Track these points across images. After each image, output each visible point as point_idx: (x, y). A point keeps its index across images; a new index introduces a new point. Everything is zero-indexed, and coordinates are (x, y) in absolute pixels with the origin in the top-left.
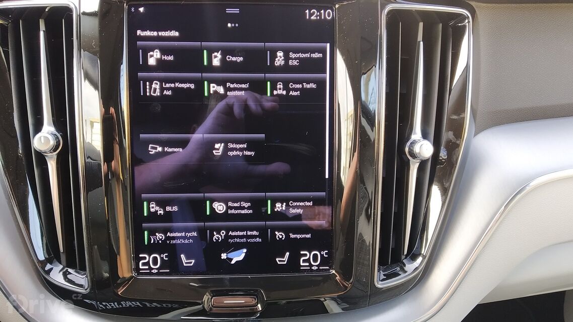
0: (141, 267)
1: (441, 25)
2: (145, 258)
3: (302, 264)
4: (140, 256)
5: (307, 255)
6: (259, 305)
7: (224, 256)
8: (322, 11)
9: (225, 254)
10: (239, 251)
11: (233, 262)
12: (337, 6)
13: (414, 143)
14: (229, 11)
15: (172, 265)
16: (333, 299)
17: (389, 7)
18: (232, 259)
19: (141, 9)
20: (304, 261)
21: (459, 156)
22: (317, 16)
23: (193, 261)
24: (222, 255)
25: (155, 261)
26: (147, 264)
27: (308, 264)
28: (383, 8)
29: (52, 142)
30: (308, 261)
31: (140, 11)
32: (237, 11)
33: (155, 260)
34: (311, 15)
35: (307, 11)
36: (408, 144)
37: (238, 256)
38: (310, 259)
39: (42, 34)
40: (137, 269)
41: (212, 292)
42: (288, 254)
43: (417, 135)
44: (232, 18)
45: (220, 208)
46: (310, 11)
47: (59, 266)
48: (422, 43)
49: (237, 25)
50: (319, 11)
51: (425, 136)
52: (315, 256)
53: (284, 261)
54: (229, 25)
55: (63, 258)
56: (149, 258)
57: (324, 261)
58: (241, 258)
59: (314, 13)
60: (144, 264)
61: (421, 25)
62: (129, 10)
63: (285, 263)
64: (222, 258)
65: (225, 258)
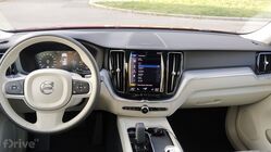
7: (143, 89)
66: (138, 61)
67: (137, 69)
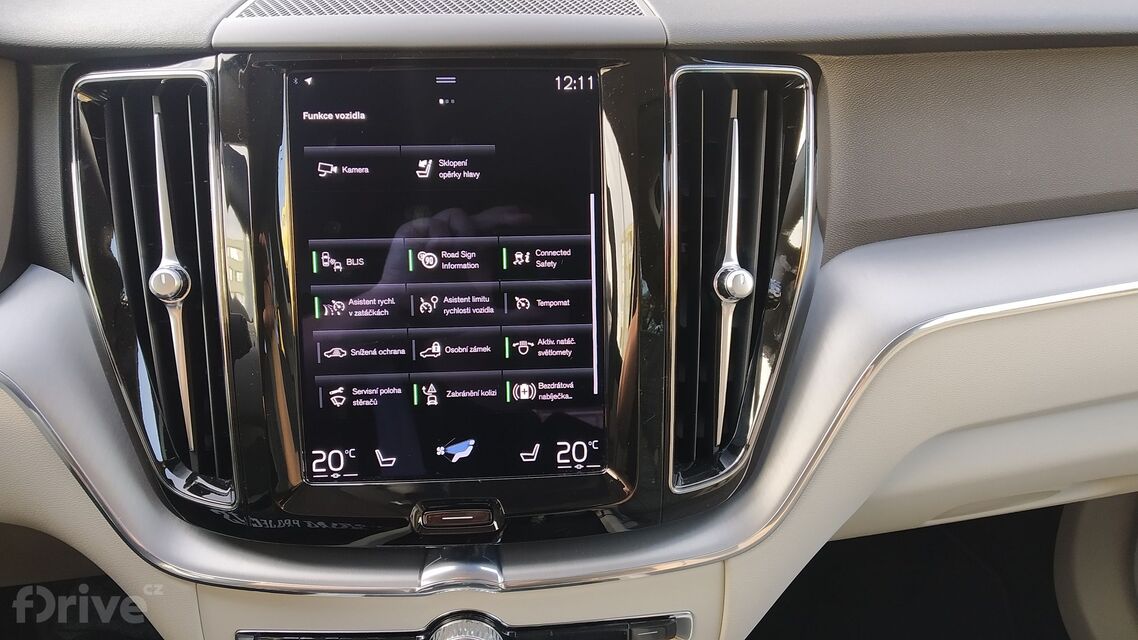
0: (314, 470)
1: (766, 92)
2: (321, 456)
3: (559, 461)
4: (314, 452)
5: (568, 447)
6: (495, 523)
7: (440, 451)
8: (581, 78)
9: (443, 448)
10: (463, 443)
11: (454, 460)
12: (602, 72)
13: (726, 272)
14: (440, 80)
15: (364, 466)
16: (614, 513)
17: (680, 71)
18: (453, 455)
19: (309, 81)
20: (563, 457)
21: (795, 291)
22: (572, 86)
23: (394, 459)
24: (438, 449)
25: (336, 460)
26: (325, 464)
27: (568, 461)
28: (671, 71)
29: (178, 283)
30: (568, 456)
31: (306, 83)
32: (451, 80)
33: (336, 458)
34: (564, 84)
35: (558, 79)
36: (718, 275)
37: (462, 451)
38: (572, 453)
39: (156, 116)
40: (310, 473)
41: (424, 503)
42: (538, 446)
43: (731, 260)
44: (445, 91)
45: (429, 260)
46: (562, 79)
47: (185, 472)
48: (736, 120)
49: (453, 101)
50: (575, 78)
51: (744, 263)
52: (580, 449)
53: (532, 457)
54: (441, 101)
55: (194, 460)
56: (327, 456)
57: (593, 456)
58: (466, 453)
59: (568, 80)
60: (319, 465)
61: (735, 93)
62: (290, 81)
63: (534, 460)
64: (438, 454)
65: (443, 453)
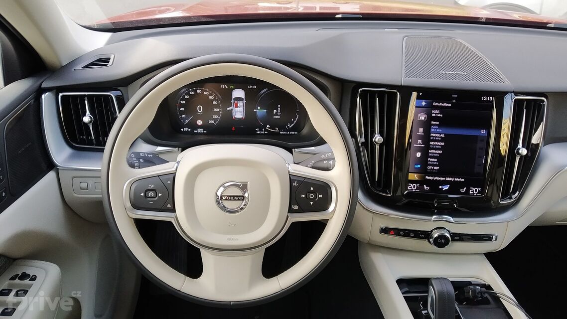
0: (409, 189)
1: (533, 102)
4: (409, 184)
5: (473, 189)
7: (440, 187)
13: (519, 149)
17: (515, 98)
23: (429, 188)
26: (411, 187)
27: (473, 193)
32: (456, 96)
33: (414, 186)
34: (484, 99)
36: (517, 149)
43: (520, 145)
48: (525, 109)
50: (487, 97)
51: (523, 146)
52: (476, 190)
61: (525, 102)
66: (430, 118)
67: (426, 138)
